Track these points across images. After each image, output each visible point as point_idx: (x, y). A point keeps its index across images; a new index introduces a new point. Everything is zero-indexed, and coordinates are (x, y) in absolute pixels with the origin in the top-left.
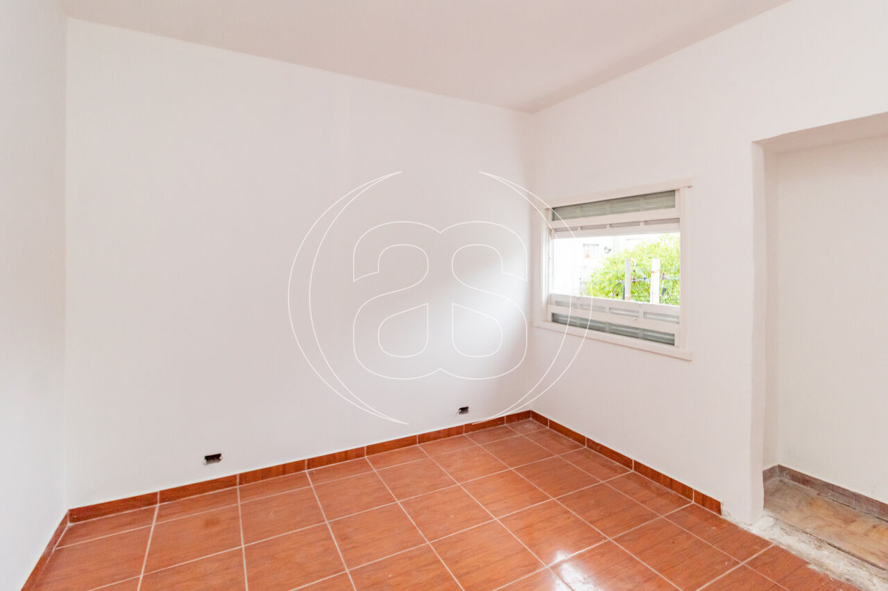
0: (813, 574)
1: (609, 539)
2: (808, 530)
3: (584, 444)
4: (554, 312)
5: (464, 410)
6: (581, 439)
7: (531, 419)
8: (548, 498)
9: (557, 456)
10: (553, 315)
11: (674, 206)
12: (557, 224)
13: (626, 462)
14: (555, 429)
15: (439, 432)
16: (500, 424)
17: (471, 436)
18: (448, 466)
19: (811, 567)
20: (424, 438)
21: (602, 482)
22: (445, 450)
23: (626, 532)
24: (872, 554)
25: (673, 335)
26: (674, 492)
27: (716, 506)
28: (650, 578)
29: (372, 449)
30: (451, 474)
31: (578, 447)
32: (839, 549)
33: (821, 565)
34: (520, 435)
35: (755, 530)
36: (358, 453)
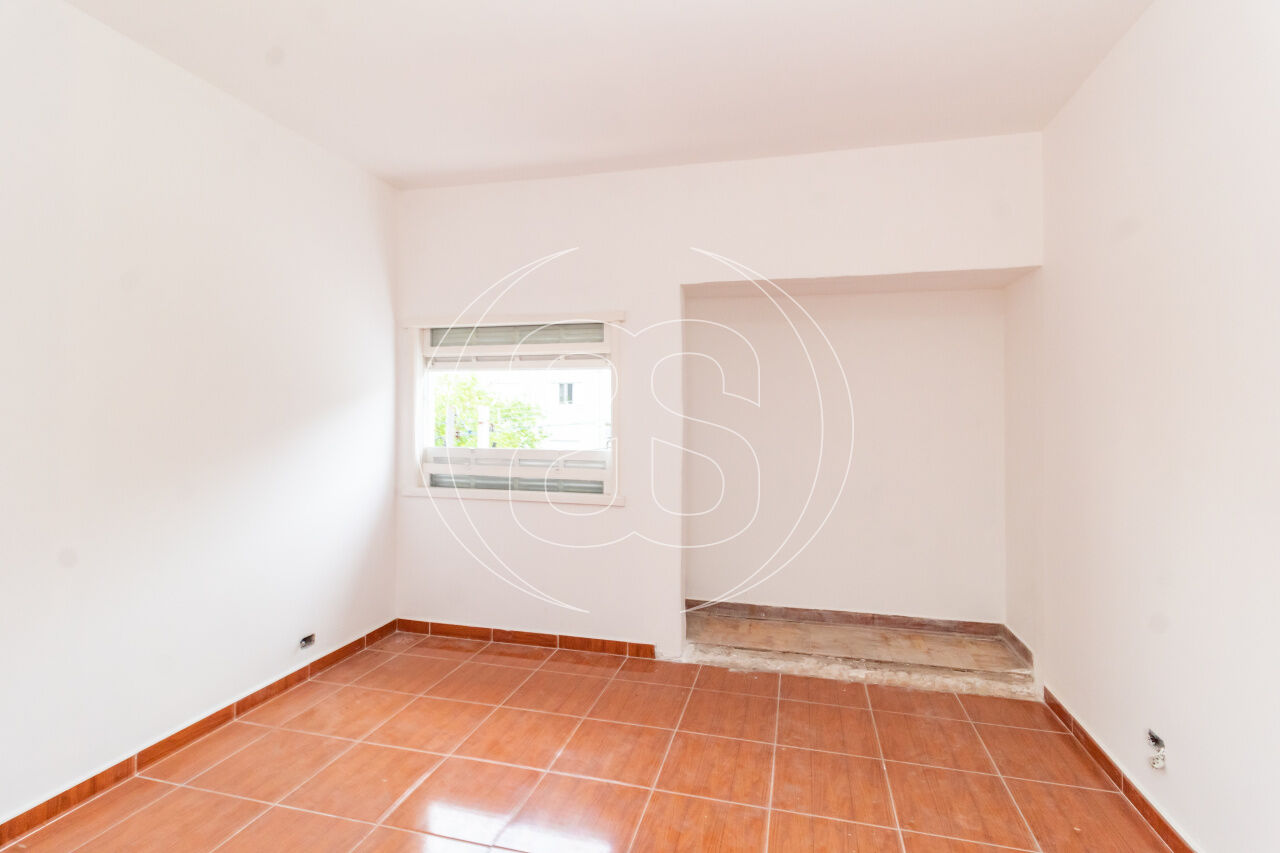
0: (735, 675)
1: (584, 718)
2: (719, 643)
3: (488, 639)
4: (434, 473)
5: (308, 640)
6: (482, 634)
7: (397, 631)
8: (491, 708)
9: (465, 662)
10: (432, 477)
11: (602, 341)
12: (436, 352)
13: (547, 641)
14: (441, 633)
15: (270, 687)
16: (358, 650)
17: (322, 678)
18: (321, 727)
19: (731, 670)
20: (243, 706)
21: (536, 670)
22: (292, 709)
23: (594, 705)
24: (760, 643)
25: (601, 483)
26: (606, 654)
27: (648, 650)
28: (639, 733)
29: (147, 757)
30: (335, 733)
31: (482, 645)
32: (742, 648)
33: (735, 666)
34: (396, 655)
35: (684, 660)
36: (121, 771)
